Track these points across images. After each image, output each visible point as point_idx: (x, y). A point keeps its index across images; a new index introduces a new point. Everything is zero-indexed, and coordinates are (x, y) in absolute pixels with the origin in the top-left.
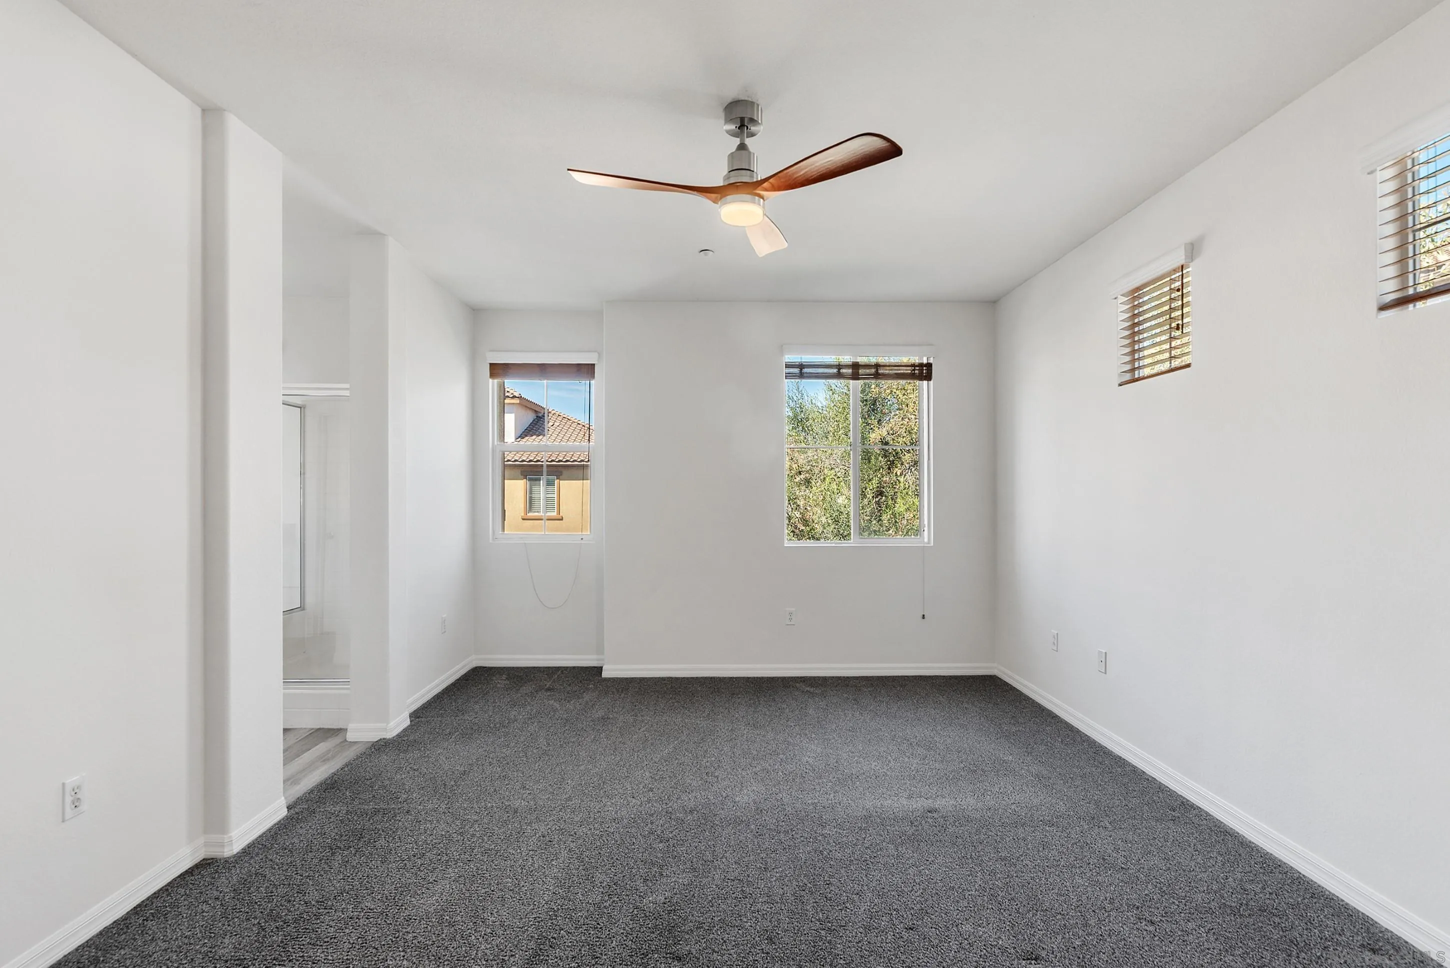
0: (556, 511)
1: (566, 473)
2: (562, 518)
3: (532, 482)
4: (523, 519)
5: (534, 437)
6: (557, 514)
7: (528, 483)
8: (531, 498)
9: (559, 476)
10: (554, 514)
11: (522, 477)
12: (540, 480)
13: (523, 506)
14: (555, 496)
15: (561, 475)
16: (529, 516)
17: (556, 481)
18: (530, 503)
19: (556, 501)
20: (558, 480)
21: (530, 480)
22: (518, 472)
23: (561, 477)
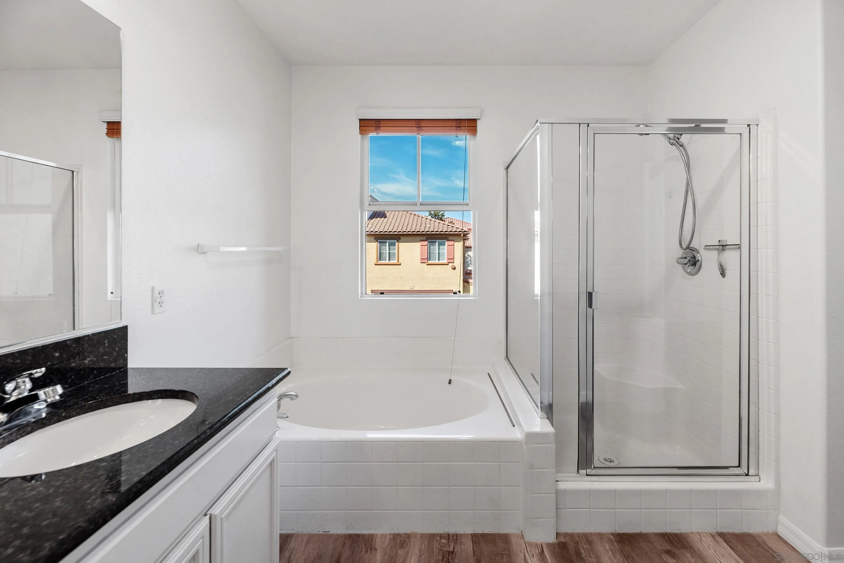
0: (396, 260)
1: (403, 238)
2: (400, 264)
3: (381, 244)
4: (375, 265)
5: (379, 219)
6: (397, 262)
7: (379, 244)
8: (380, 252)
9: (398, 240)
10: (395, 262)
11: (375, 241)
12: (386, 243)
13: (375, 257)
14: (396, 251)
15: (400, 240)
16: (380, 263)
17: (396, 244)
18: (380, 256)
19: (396, 254)
20: (398, 243)
21: (380, 242)
22: (372, 238)
23: (399, 241)
